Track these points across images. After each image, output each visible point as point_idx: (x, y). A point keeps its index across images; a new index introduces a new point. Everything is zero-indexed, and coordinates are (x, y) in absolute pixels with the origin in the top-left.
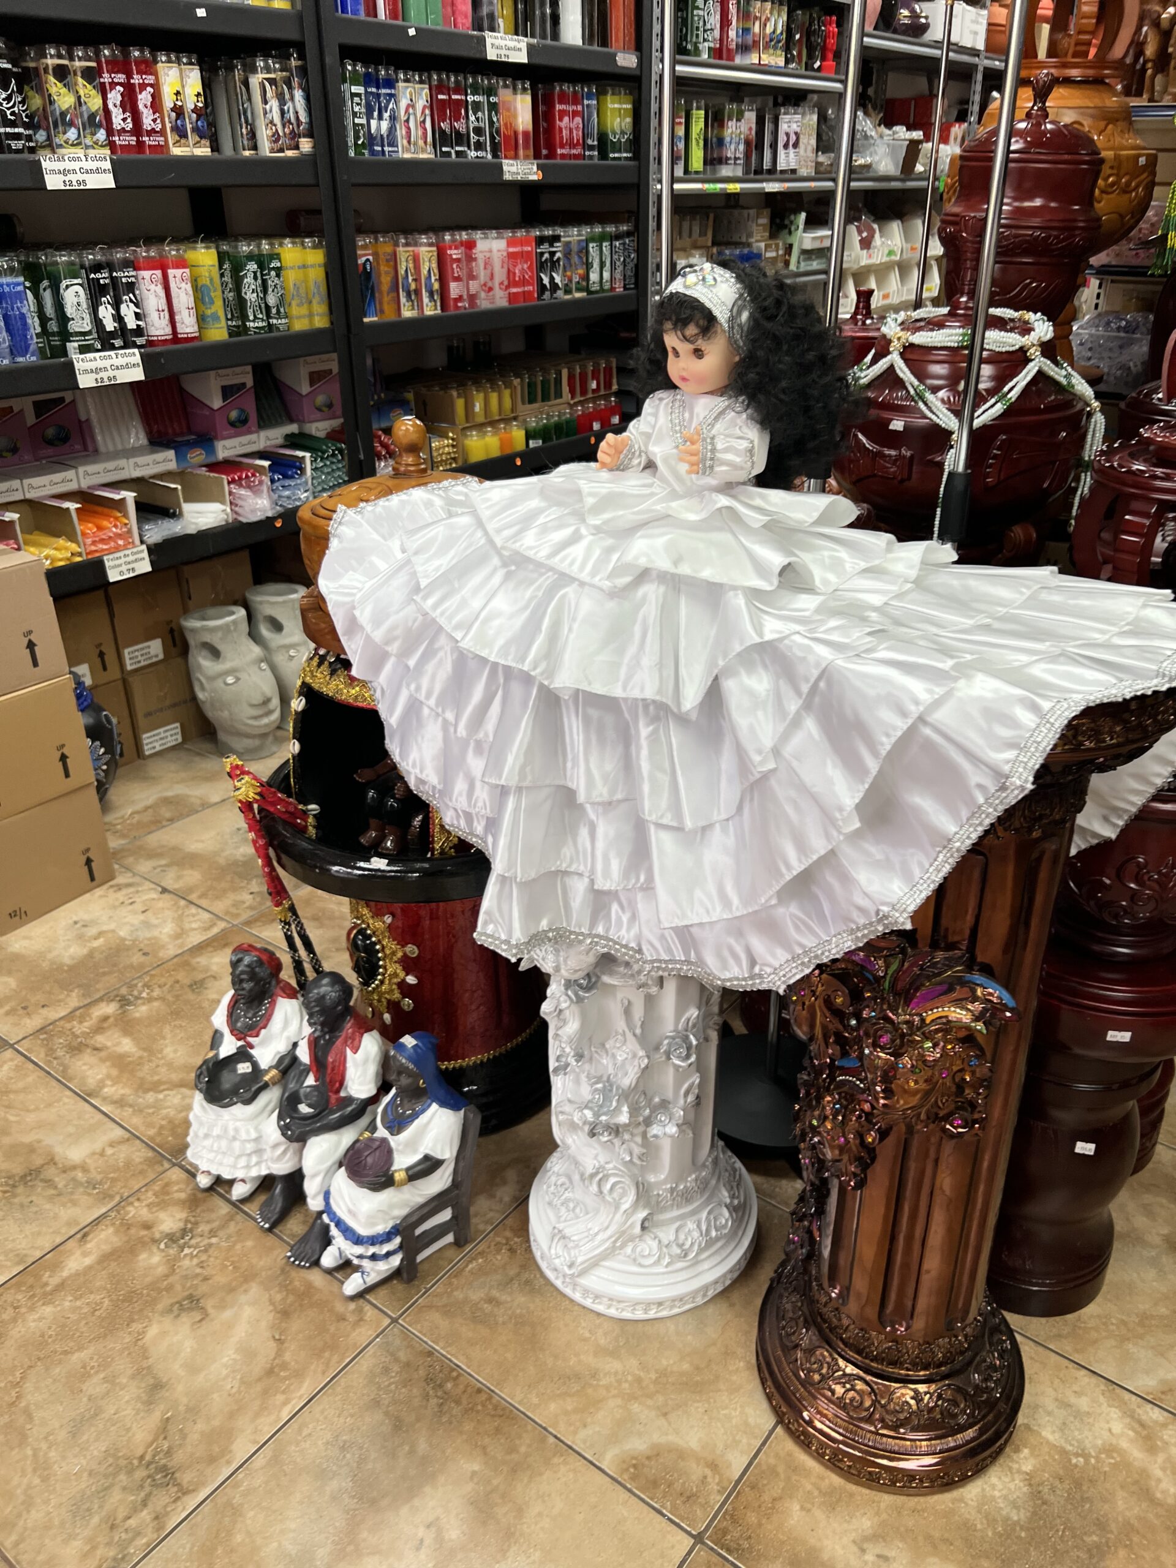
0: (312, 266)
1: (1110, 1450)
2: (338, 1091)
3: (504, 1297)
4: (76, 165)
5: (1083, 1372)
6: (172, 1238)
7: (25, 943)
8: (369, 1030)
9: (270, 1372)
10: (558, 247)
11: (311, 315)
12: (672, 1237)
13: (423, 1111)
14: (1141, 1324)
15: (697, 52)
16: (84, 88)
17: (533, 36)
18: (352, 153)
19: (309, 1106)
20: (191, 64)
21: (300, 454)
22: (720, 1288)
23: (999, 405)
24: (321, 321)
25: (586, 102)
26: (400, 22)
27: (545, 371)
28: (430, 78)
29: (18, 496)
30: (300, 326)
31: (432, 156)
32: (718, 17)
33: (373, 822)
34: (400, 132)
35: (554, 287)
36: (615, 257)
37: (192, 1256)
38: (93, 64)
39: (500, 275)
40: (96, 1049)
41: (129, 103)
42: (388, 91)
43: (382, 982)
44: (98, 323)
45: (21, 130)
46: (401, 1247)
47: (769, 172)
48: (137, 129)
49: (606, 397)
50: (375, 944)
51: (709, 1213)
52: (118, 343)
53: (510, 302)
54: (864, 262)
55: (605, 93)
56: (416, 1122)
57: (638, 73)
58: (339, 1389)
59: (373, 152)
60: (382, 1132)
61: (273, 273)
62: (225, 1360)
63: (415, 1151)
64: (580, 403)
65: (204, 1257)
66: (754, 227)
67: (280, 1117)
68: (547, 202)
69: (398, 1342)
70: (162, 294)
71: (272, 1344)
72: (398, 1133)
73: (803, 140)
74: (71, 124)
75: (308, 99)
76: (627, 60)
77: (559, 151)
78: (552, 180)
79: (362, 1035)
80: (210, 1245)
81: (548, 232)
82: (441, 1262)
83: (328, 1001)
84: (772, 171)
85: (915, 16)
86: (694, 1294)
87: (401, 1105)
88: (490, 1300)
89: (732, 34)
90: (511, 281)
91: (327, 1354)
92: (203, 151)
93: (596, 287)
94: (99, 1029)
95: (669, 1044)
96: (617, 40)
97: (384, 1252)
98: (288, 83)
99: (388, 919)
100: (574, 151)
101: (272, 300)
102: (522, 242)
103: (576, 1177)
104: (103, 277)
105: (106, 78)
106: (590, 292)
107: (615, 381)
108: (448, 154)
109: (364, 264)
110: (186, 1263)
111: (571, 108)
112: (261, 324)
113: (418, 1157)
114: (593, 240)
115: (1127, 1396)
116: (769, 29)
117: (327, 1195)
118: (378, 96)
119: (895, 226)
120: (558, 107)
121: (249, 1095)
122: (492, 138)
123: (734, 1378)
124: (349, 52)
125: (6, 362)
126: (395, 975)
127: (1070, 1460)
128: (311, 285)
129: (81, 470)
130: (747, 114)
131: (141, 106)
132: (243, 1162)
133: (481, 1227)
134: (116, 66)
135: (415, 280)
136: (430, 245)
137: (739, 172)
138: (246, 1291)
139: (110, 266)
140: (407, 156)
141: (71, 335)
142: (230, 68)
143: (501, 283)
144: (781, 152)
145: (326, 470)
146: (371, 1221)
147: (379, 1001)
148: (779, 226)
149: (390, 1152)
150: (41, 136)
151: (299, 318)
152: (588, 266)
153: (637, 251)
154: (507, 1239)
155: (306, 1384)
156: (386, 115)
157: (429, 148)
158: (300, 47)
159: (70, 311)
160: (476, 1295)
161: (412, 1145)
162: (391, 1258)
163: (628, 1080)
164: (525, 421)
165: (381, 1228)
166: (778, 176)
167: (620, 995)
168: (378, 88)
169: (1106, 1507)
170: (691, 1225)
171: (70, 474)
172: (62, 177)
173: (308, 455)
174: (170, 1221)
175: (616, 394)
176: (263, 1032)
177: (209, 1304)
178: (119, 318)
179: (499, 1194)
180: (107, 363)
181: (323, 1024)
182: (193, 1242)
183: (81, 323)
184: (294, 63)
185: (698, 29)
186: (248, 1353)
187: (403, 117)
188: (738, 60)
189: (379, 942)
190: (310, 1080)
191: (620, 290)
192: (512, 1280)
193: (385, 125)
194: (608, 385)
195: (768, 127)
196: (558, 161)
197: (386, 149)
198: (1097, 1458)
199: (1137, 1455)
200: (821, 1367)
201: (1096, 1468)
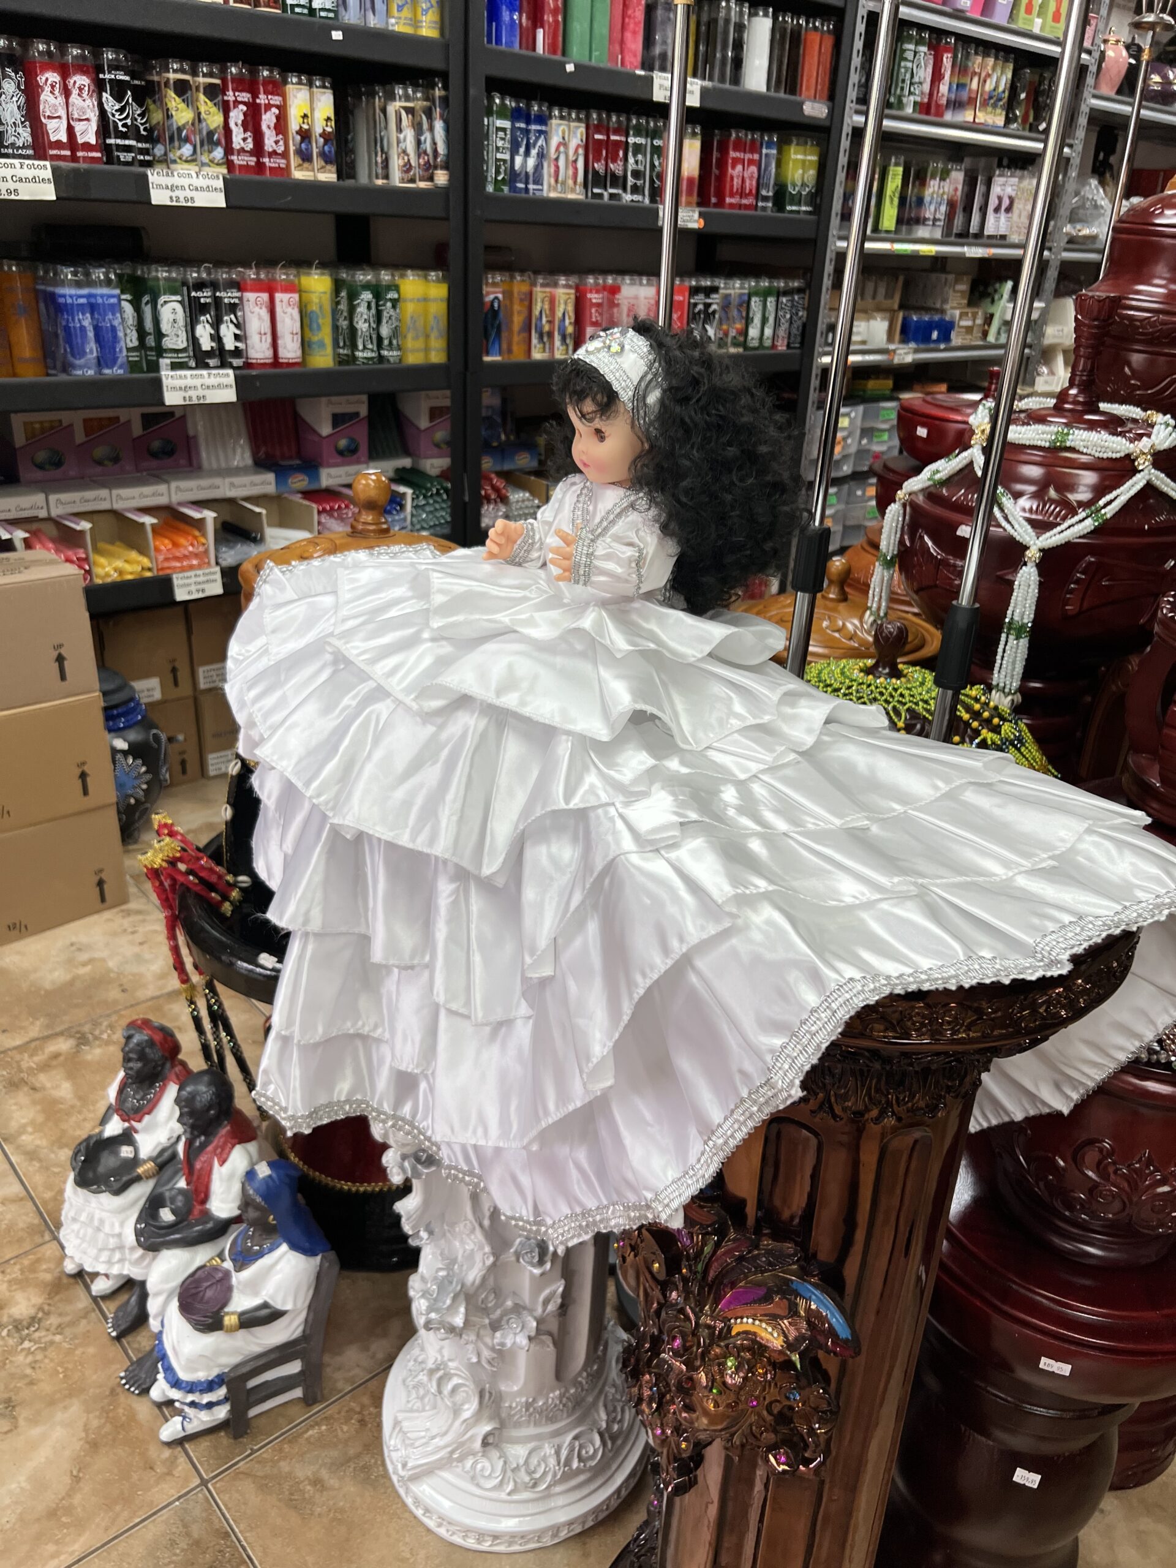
0: (435, 300)
2: (202, 1202)
3: (333, 1482)
4: (185, 182)
6: (18, 1326)
7: (16, 958)
8: (242, 1141)
9: (52, 1514)
10: (715, 298)
11: (427, 350)
12: (522, 1460)
13: (271, 1250)
16: (205, 104)
17: (711, 79)
18: (490, 188)
19: (172, 1212)
20: (324, 87)
21: (402, 489)
22: (578, 1529)
23: (1089, 521)
24: (437, 356)
25: (764, 151)
26: (558, 57)
28: (588, 117)
29: (105, 506)
30: (413, 358)
31: (581, 197)
32: (930, 70)
34: (547, 170)
36: (780, 313)
37: (29, 1352)
38: (217, 81)
40: (34, 1089)
41: (252, 122)
42: (538, 127)
44: (194, 341)
45: (132, 143)
46: (227, 1399)
47: (975, 236)
48: (258, 149)
51: (576, 1438)
52: (212, 362)
55: (789, 142)
57: (827, 123)
58: (114, 1554)
59: (513, 189)
60: (227, 1263)
61: (389, 304)
62: (13, 1486)
63: (256, 1294)
65: (39, 1357)
66: (951, 292)
67: (138, 1221)
68: (726, 252)
69: (197, 1512)
70: (266, 316)
71: (67, 1480)
72: (240, 1270)
73: (1018, 205)
74: (187, 140)
75: (447, 130)
76: (815, 109)
77: (728, 200)
78: (717, 229)
79: (233, 1146)
80: (52, 1343)
81: (707, 283)
82: (281, 1420)
84: (979, 235)
85: (1170, 83)
86: (540, 1534)
87: (251, 1237)
88: (317, 1482)
89: (944, 88)
91: (118, 1508)
92: (328, 176)
93: (754, 344)
94: (45, 1067)
96: (808, 88)
97: (204, 1401)
98: (429, 113)
100: (745, 201)
101: (385, 331)
104: (205, 297)
105: (230, 96)
108: (600, 196)
109: (492, 302)
110: (20, 1358)
111: (748, 156)
112: (369, 354)
114: (756, 294)
116: (989, 86)
118: (527, 132)
120: (733, 154)
121: (116, 1186)
122: (652, 182)
124: (495, 85)
125: (91, 372)
128: (431, 318)
129: (174, 485)
130: (954, 174)
131: (264, 127)
132: (104, 1257)
133: (339, 1385)
134: (241, 84)
135: (550, 322)
136: (567, 286)
138: (65, 1408)
139: (214, 286)
140: (553, 195)
141: (166, 351)
142: (372, 95)
144: (990, 216)
145: (428, 509)
148: (981, 293)
149: (229, 1289)
150: (159, 150)
151: (413, 351)
152: (748, 321)
153: (807, 309)
154: (363, 1407)
155: (82, 1539)
156: (534, 152)
157: (579, 188)
158: (444, 76)
159: (165, 327)
160: (303, 1471)
161: (252, 1287)
162: (216, 1409)
163: (472, 1275)
166: (985, 241)
168: (528, 123)
170: (548, 1450)
171: (162, 488)
172: (169, 193)
173: (409, 491)
174: (23, 1305)
176: (147, 1118)
177: (23, 1414)
178: (217, 338)
179: (374, 1347)
180: (197, 382)
181: (192, 1128)
182: (37, 1335)
183: (177, 338)
184: (438, 93)
185: (903, 81)
186: (39, 1483)
187: (553, 155)
188: (948, 117)
190: (181, 1183)
191: (782, 347)
193: (531, 162)
195: (980, 189)
196: (726, 211)
197: (531, 187)
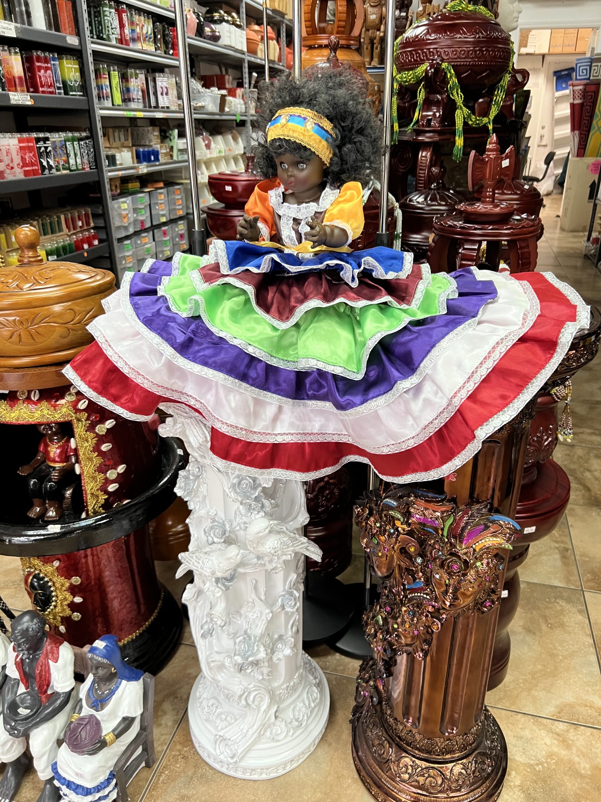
1: (550, 755)
2: (46, 691)
5: (520, 715)
8: (61, 643)
10: (48, 144)
12: (292, 717)
13: (117, 688)
14: (533, 678)
15: (109, 39)
19: (26, 708)
25: (52, 62)
27: (50, 217)
32: (118, 21)
33: (36, 501)
35: (50, 168)
36: (82, 150)
39: (17, 160)
43: (55, 606)
46: (116, 786)
47: (155, 107)
49: (88, 230)
50: (48, 582)
51: (307, 693)
53: (25, 176)
54: (209, 156)
55: (62, 59)
56: (114, 697)
57: (79, 48)
60: (86, 711)
63: (116, 717)
64: (74, 234)
66: (152, 137)
67: (6, 723)
68: (31, 121)
72: (102, 709)
73: (170, 92)
76: (72, 41)
77: (41, 89)
78: (40, 105)
79: (58, 648)
81: (41, 135)
82: (141, 783)
83: (31, 633)
84: (157, 107)
85: (213, 31)
87: (99, 688)
89: (127, 31)
90: (25, 165)
93: (74, 168)
95: (282, 600)
96: (65, 29)
97: (106, 793)
99: (56, 564)
100: (50, 90)
102: (28, 140)
103: (221, 697)
106: (71, 171)
107: (91, 221)
111: (44, 65)
113: (119, 719)
114: (69, 141)
115: (545, 721)
116: (145, 31)
117: (54, 767)
119: (219, 138)
120: (37, 64)
123: (349, 792)
126: (65, 599)
127: (535, 770)
130: (140, 75)
133: (159, 749)
137: (141, 106)
143: (19, 164)
144: (160, 97)
146: (94, 775)
147: (54, 619)
148: (164, 137)
149: (98, 723)
152: (68, 155)
153: (94, 148)
154: (179, 751)
161: (113, 713)
162: (111, 795)
163: (259, 630)
164: (43, 246)
165: (102, 778)
166: (160, 109)
167: (248, 579)
169: (563, 789)
170: (300, 705)
175: (93, 228)
179: (163, 722)
181: (28, 650)
185: (108, 27)
188: (132, 46)
189: (51, 580)
190: (22, 689)
191: (88, 169)
192: (192, 778)
194: (88, 224)
195: (151, 84)
196: (41, 95)
198: (546, 762)
199: (563, 753)
200: (407, 769)
201: (548, 769)
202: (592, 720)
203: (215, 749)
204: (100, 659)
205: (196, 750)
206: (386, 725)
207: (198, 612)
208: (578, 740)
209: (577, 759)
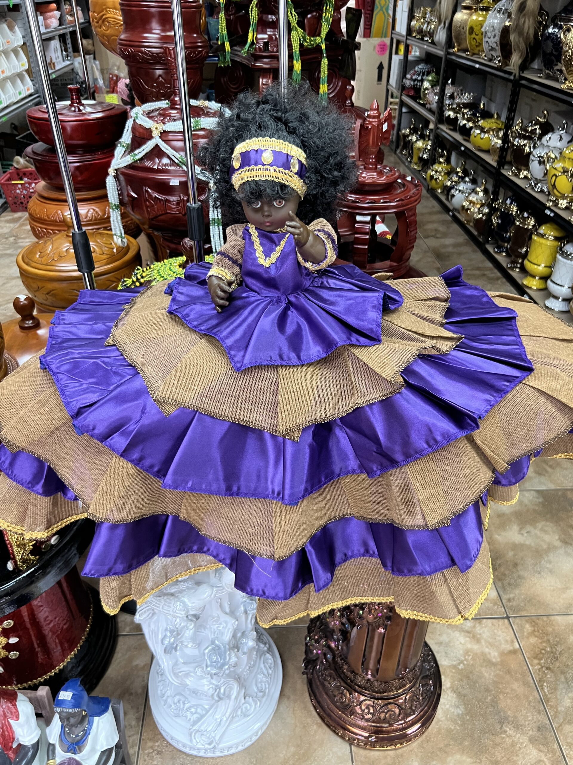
13: (91, 727)
51: (264, 663)
56: (90, 737)
60: (62, 756)
72: (81, 751)
79: (16, 705)
87: (71, 732)
113: (98, 755)
163: (226, 637)
170: (260, 676)
198: (466, 660)
199: (476, 647)
200: (369, 710)
201: (468, 665)
202: (490, 612)
203: (191, 741)
204: (71, 710)
205: (168, 742)
206: (342, 676)
207: (152, 627)
208: (484, 632)
209: (487, 650)
